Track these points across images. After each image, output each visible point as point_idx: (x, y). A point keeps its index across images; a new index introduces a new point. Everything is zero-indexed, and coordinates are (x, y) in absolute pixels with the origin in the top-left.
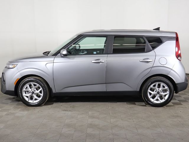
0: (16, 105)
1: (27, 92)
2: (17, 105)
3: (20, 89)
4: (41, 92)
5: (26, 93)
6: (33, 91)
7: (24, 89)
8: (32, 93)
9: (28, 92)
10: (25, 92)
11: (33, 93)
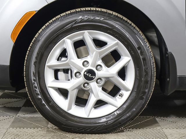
0: (11, 127)
1: (61, 75)
2: (16, 124)
3: (34, 60)
4: (122, 74)
5: (56, 78)
6: (90, 67)
7: (52, 61)
8: (85, 76)
9: (66, 71)
10: (56, 72)
11: (90, 75)
